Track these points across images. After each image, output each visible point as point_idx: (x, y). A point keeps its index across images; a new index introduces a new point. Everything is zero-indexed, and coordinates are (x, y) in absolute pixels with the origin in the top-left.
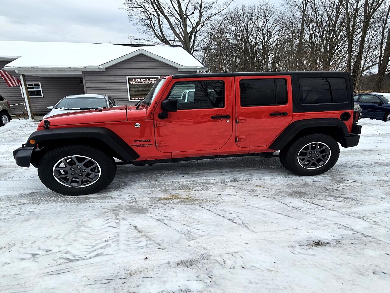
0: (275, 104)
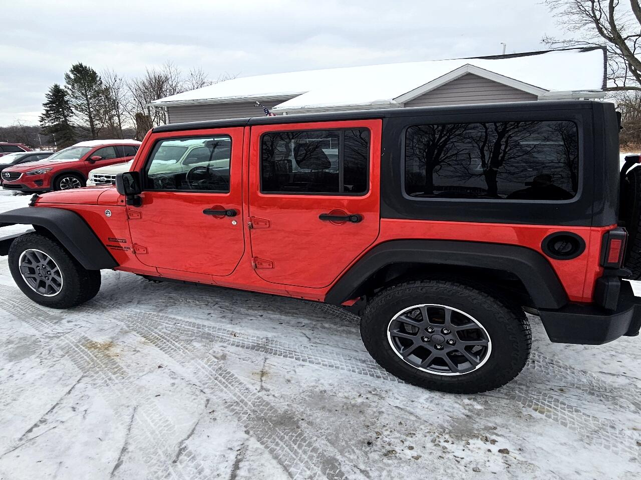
0: (338, 191)
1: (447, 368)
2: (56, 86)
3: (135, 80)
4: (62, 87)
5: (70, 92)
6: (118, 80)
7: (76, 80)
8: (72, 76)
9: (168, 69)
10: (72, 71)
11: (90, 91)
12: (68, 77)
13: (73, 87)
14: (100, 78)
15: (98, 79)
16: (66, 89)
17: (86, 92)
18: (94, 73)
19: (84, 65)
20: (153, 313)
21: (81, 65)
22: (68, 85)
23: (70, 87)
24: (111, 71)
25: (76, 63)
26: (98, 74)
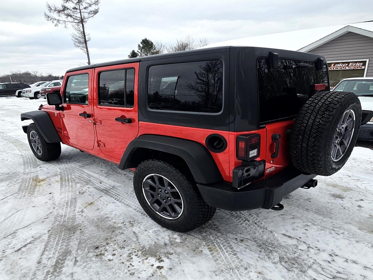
1: (168, 214)
2: (133, 51)
3: (171, 46)
4: (136, 52)
5: (139, 54)
6: (162, 46)
7: (143, 48)
8: (141, 46)
9: (188, 39)
10: (141, 43)
11: (149, 53)
12: (139, 46)
13: (141, 52)
14: (155, 46)
15: (154, 46)
16: (138, 53)
17: (147, 53)
18: (152, 43)
19: (147, 39)
20: (77, 167)
21: (146, 39)
22: (139, 50)
23: (140, 51)
24: (159, 41)
25: (144, 38)
26: (154, 44)
